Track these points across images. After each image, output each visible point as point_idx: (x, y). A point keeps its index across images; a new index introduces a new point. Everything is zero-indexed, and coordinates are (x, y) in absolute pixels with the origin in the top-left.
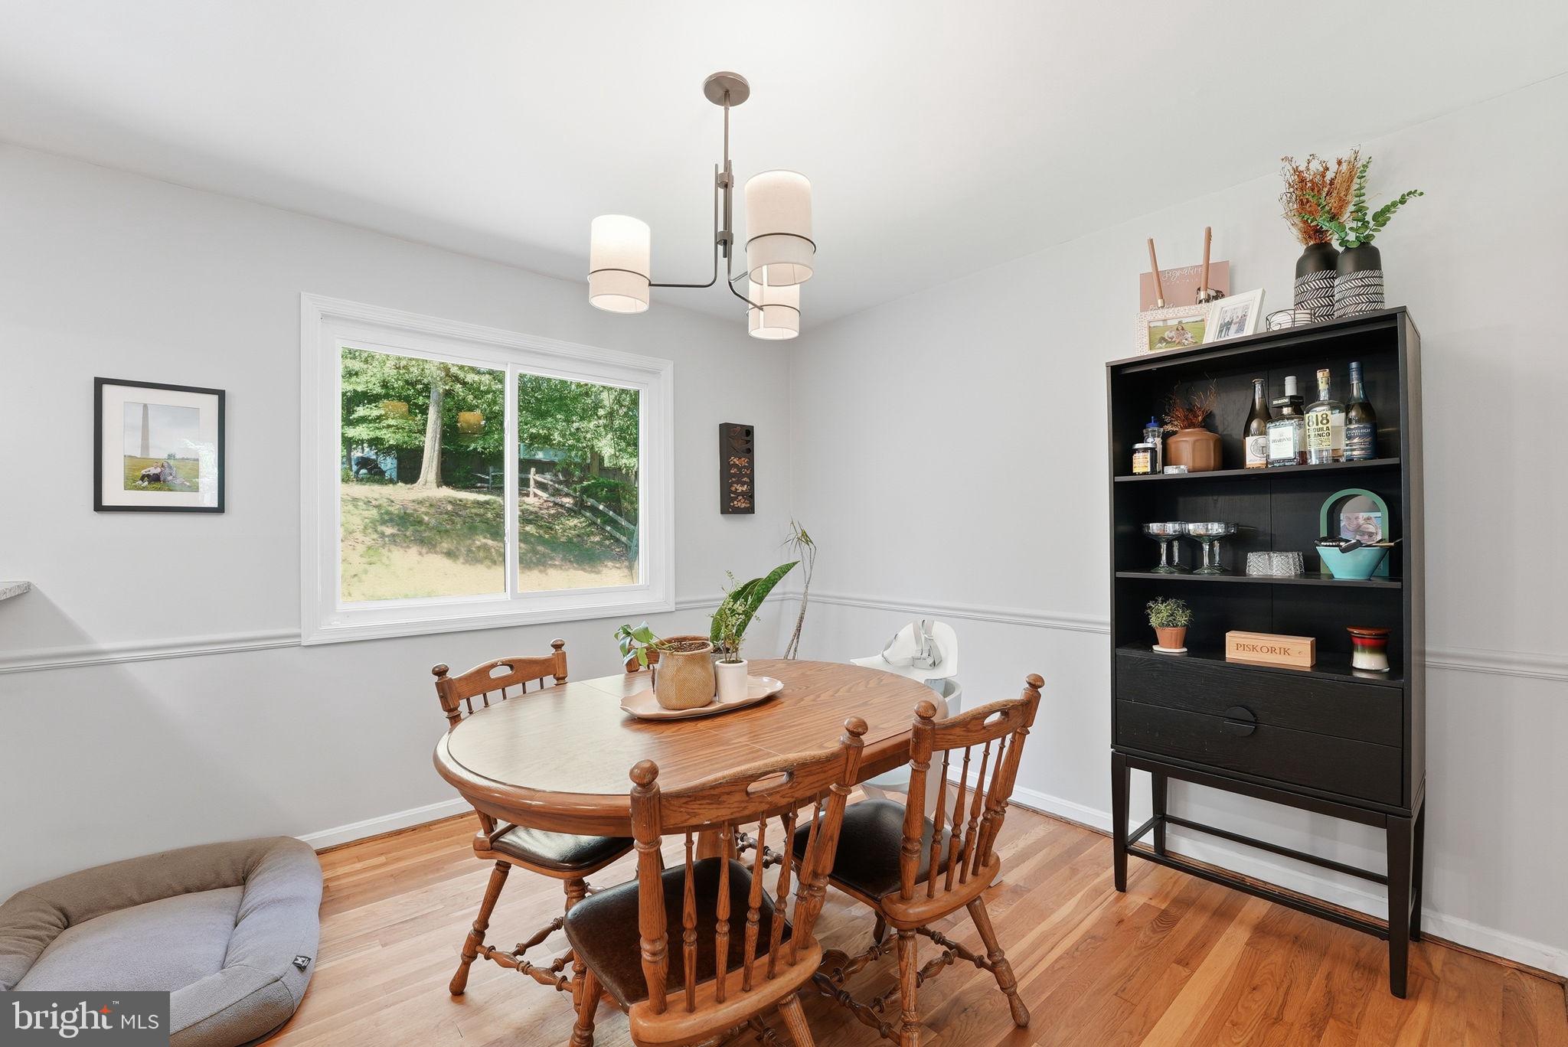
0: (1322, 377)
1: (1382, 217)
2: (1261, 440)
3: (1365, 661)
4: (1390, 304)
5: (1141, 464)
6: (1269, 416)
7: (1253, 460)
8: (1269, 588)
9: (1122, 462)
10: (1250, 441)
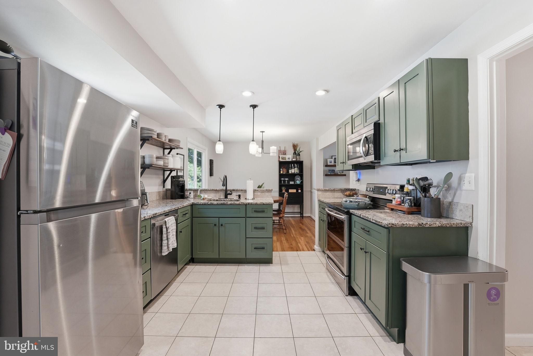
0: (293, 165)
1: (301, 152)
2: (291, 170)
3: (300, 191)
4: (301, 160)
5: (282, 172)
6: (292, 168)
7: (290, 172)
8: (292, 185)
9: (280, 171)
10: (290, 170)
